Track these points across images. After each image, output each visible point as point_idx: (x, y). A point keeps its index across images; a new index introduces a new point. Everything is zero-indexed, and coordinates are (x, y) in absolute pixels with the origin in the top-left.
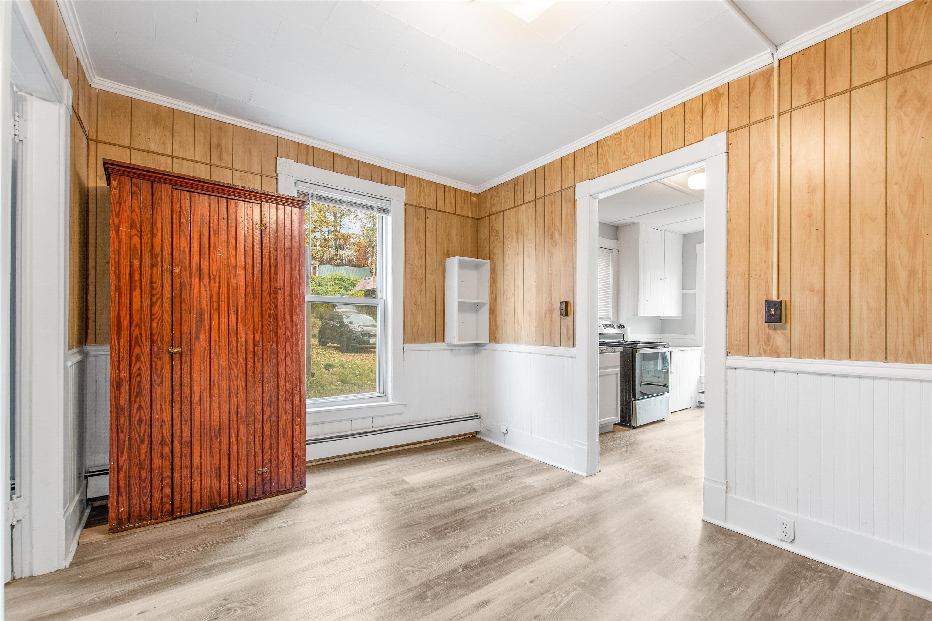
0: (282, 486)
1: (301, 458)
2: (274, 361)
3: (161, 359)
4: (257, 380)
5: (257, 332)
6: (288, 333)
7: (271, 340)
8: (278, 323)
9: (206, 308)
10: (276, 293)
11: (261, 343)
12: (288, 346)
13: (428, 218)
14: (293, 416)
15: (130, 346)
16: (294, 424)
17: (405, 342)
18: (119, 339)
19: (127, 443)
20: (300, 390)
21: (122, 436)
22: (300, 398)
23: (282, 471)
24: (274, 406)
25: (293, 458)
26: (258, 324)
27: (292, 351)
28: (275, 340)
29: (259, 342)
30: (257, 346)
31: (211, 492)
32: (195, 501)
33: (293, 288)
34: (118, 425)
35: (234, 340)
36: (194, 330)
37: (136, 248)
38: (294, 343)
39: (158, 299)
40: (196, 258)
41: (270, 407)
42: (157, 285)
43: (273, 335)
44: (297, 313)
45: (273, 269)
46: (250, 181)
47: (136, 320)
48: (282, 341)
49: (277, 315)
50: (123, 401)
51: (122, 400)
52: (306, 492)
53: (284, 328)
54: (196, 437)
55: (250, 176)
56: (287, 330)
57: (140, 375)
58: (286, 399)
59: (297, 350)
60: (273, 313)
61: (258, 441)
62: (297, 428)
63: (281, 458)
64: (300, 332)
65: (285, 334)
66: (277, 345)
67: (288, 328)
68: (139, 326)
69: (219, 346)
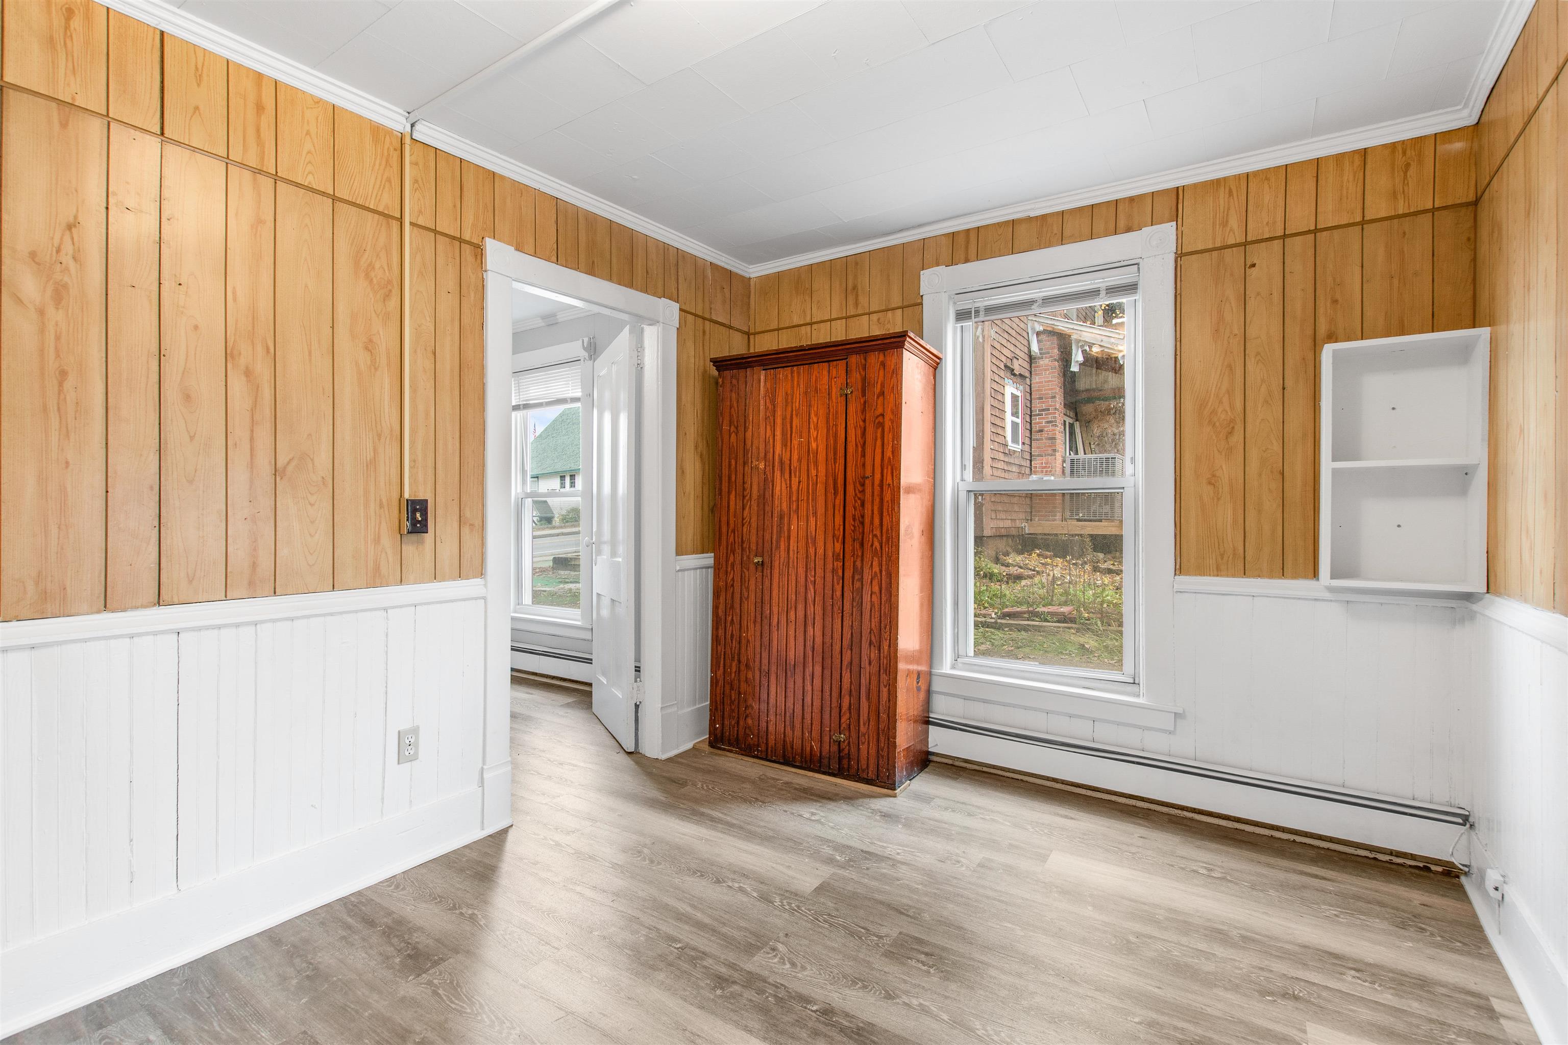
0: (863, 771)
1: (888, 739)
2: (857, 585)
3: (748, 570)
4: (835, 609)
5: (838, 542)
6: (877, 544)
7: (854, 554)
8: (864, 527)
9: (786, 510)
10: (863, 485)
11: (842, 557)
12: (875, 563)
13: (1253, 265)
14: (880, 671)
15: (727, 553)
16: (882, 684)
17: (1179, 570)
18: (719, 546)
19: (722, 656)
20: (890, 633)
21: (719, 648)
22: (890, 646)
23: (863, 748)
24: (856, 650)
25: (878, 734)
26: (839, 529)
27: (881, 571)
28: (860, 554)
29: (839, 555)
30: (837, 560)
31: (784, 741)
32: (770, 745)
33: (885, 474)
34: (717, 636)
35: (812, 551)
36: (775, 537)
37: (733, 446)
38: (884, 559)
39: (748, 501)
40: (778, 450)
41: (851, 650)
42: (747, 486)
43: (857, 545)
44: (888, 512)
45: (860, 449)
46: (889, 322)
47: (732, 525)
48: (868, 555)
49: (863, 517)
50: (721, 613)
51: (720, 611)
52: (895, 796)
53: (871, 536)
54: (773, 668)
55: (890, 313)
56: (875, 539)
57: (733, 585)
58: (871, 643)
59: (888, 570)
60: (858, 514)
61: (835, 694)
62: (884, 691)
63: (863, 729)
64: (892, 543)
65: (872, 545)
66: (862, 560)
67: (876, 536)
68: (734, 531)
69: (797, 558)
